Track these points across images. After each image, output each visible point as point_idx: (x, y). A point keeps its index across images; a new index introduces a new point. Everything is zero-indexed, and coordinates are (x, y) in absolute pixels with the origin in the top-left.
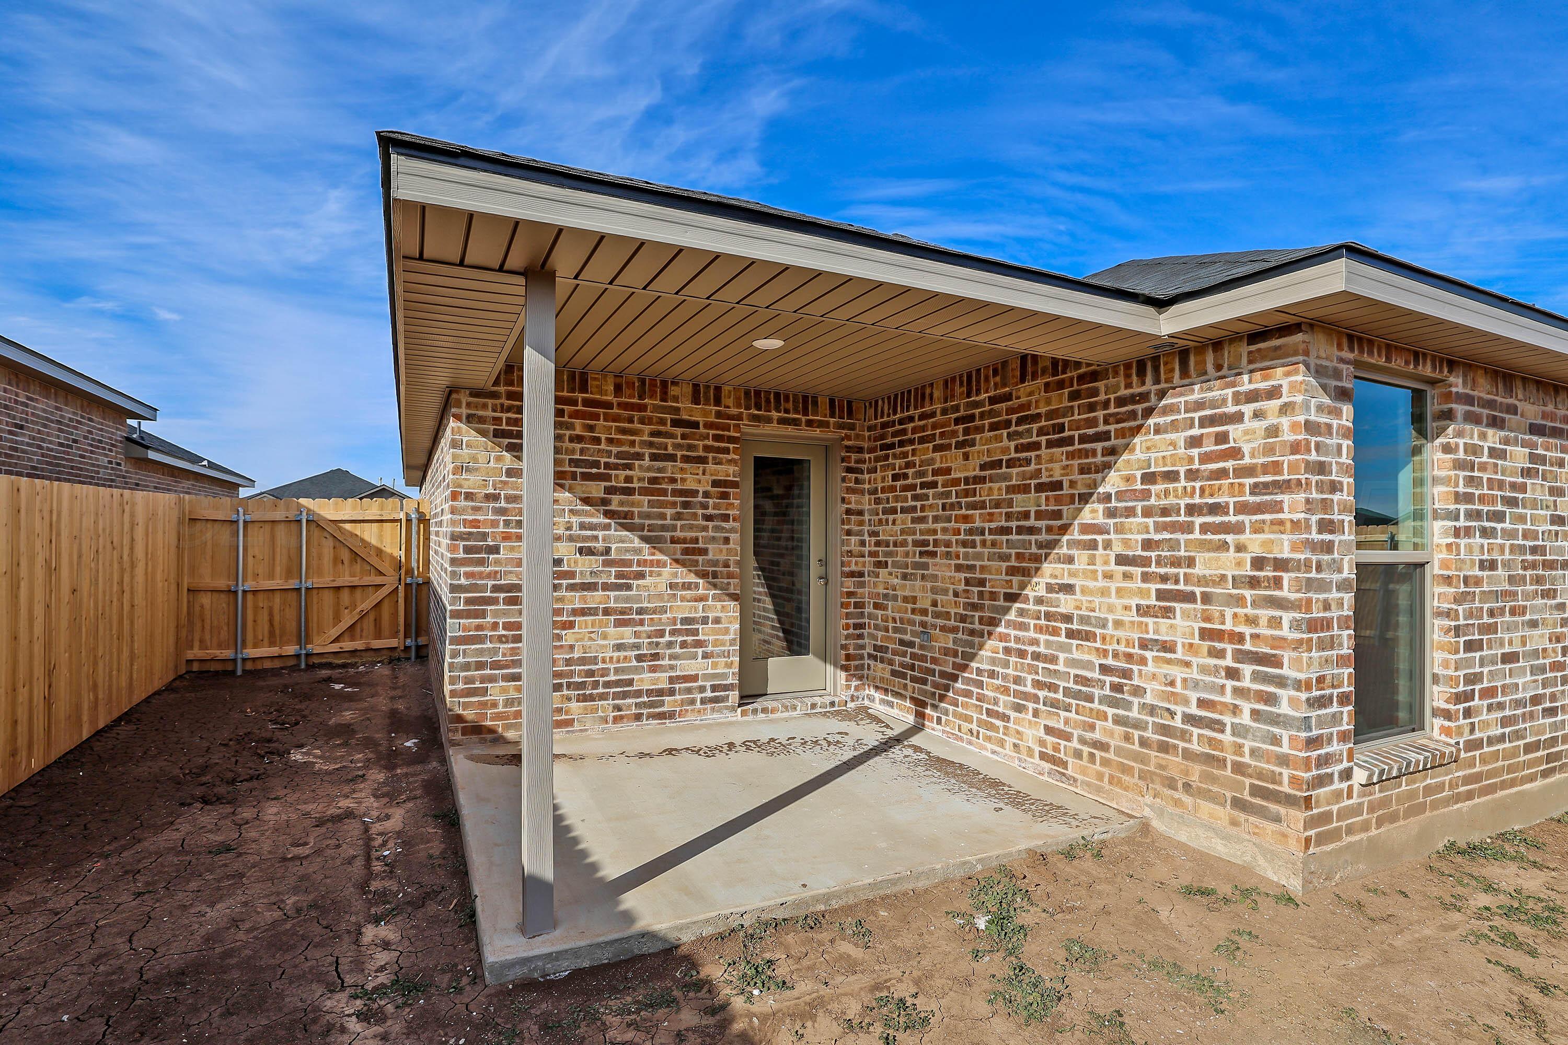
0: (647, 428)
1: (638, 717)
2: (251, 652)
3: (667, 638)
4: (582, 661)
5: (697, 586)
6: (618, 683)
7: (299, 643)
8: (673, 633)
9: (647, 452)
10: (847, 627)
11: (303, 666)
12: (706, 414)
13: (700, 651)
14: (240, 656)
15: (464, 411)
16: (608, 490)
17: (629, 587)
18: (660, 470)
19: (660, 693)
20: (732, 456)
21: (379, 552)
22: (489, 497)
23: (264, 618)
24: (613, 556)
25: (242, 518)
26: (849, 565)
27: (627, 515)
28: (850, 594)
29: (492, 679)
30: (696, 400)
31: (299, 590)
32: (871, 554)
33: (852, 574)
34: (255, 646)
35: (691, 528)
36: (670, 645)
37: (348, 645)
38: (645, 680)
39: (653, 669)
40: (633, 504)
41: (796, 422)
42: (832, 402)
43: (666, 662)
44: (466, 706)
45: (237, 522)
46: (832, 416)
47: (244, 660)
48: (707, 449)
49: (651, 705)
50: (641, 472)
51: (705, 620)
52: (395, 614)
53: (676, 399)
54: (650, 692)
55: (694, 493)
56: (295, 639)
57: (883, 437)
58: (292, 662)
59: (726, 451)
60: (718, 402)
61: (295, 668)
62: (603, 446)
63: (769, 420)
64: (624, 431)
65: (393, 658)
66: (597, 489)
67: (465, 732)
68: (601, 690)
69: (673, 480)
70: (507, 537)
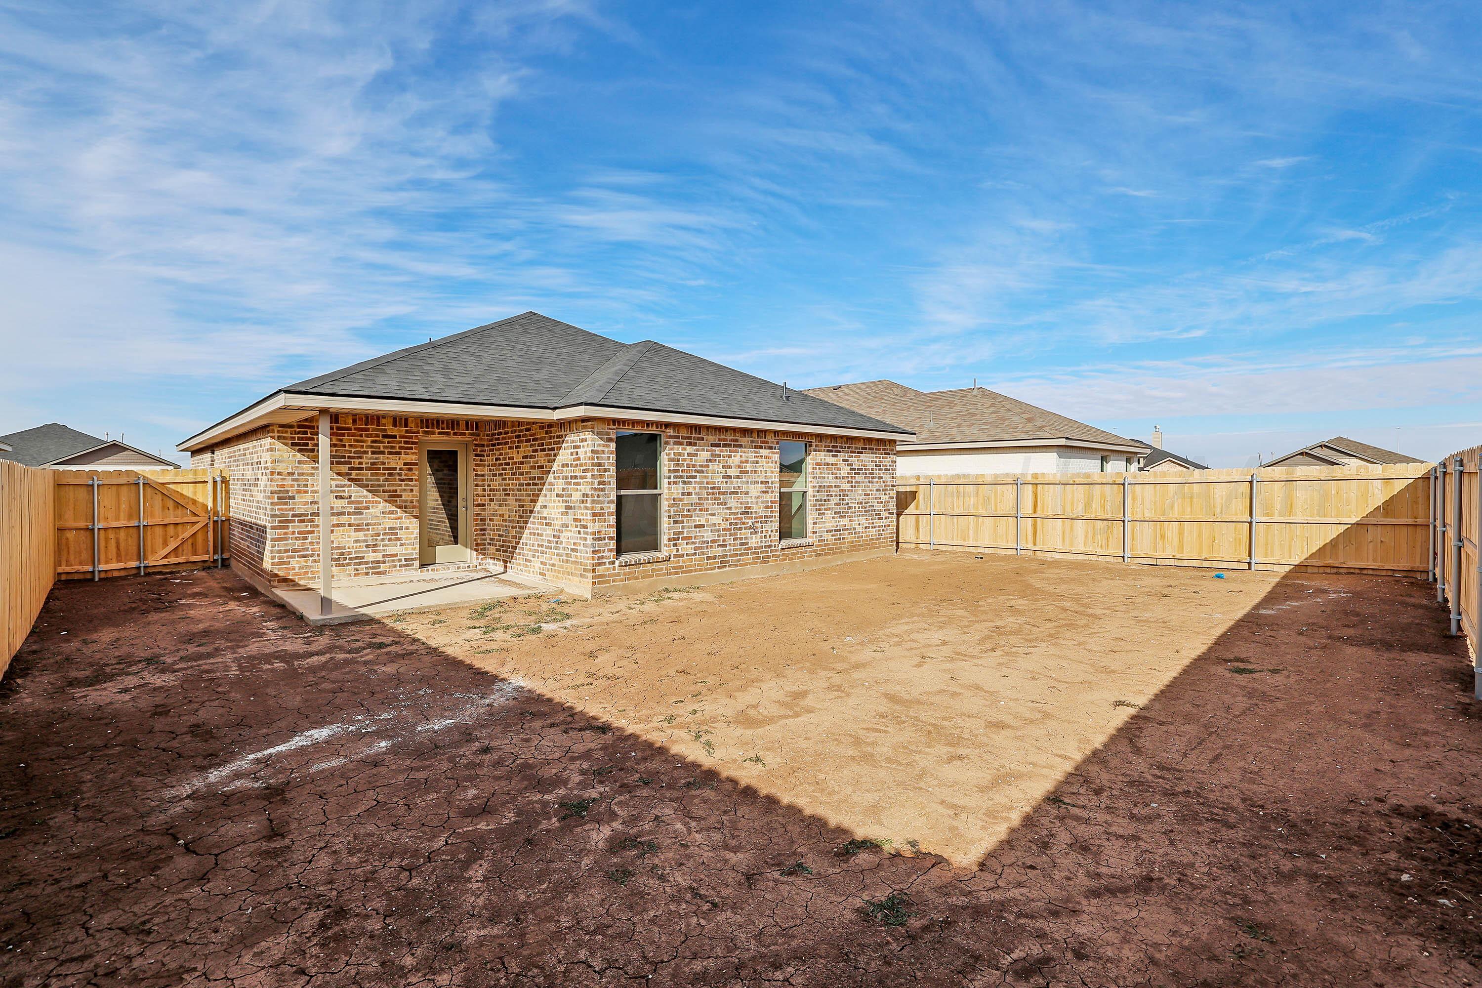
0: (370, 439)
1: (367, 574)
2: (103, 567)
3: (381, 537)
4: (338, 548)
5: (396, 512)
6: (356, 558)
7: (139, 559)
8: (384, 534)
9: (370, 450)
10: (477, 530)
11: (142, 574)
12: (400, 431)
13: (398, 543)
14: (96, 569)
15: (276, 435)
16: (350, 469)
17: (361, 514)
18: (376, 459)
19: (378, 562)
20: (414, 451)
21: (194, 502)
22: (289, 474)
23: (113, 544)
24: (353, 499)
25: (96, 483)
26: (477, 500)
27: (359, 480)
28: (478, 515)
29: (293, 557)
30: (395, 425)
31: (139, 527)
32: (489, 495)
33: (479, 505)
34: (107, 563)
35: (393, 485)
36: (383, 540)
37: (173, 560)
38: (370, 556)
39: (374, 551)
40: (363, 475)
41: (448, 434)
42: (467, 423)
43: (381, 548)
44: (279, 569)
45: (93, 485)
46: (467, 429)
47: (100, 571)
48: (401, 448)
49: (374, 568)
50: (368, 459)
51: (401, 529)
52: (206, 540)
53: (384, 425)
54: (372, 562)
55: (395, 469)
56: (135, 557)
57: (491, 440)
58: (134, 572)
59: (411, 448)
60: (406, 425)
61: (137, 575)
62: (347, 448)
63: (433, 433)
64: (357, 441)
65: (206, 566)
66: (344, 469)
67: (279, 581)
68: (348, 561)
69: (384, 463)
70: (299, 492)
